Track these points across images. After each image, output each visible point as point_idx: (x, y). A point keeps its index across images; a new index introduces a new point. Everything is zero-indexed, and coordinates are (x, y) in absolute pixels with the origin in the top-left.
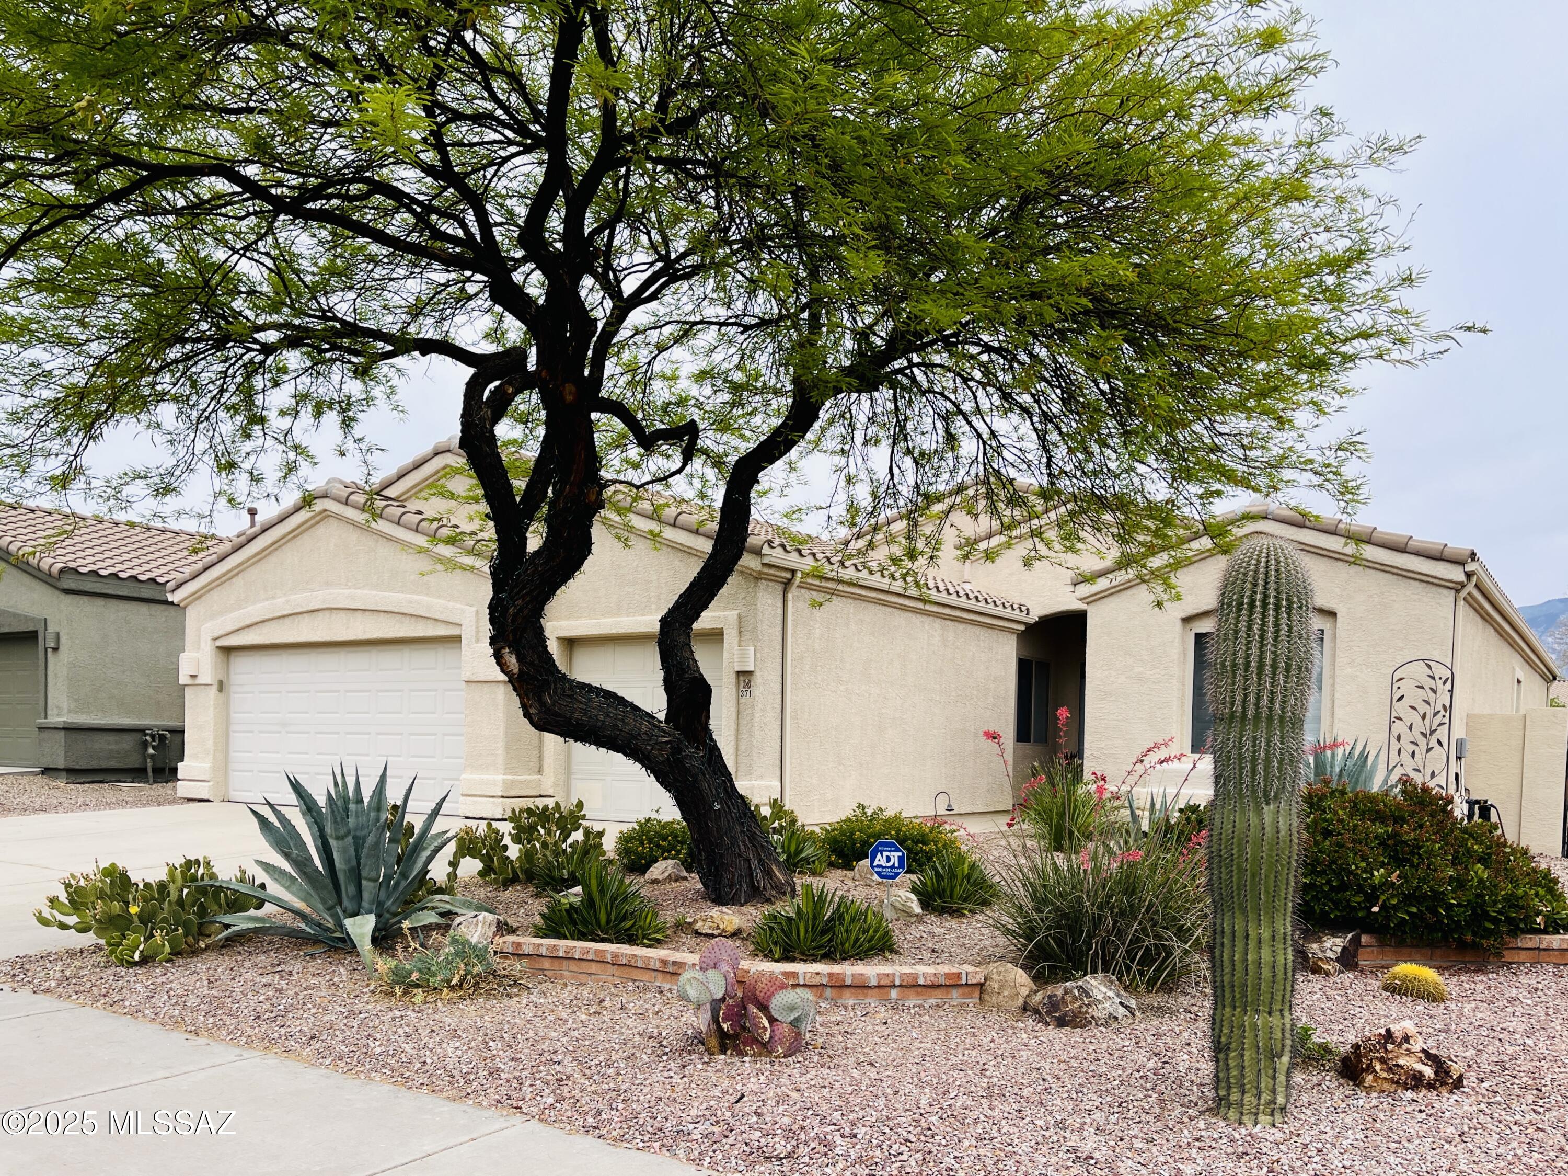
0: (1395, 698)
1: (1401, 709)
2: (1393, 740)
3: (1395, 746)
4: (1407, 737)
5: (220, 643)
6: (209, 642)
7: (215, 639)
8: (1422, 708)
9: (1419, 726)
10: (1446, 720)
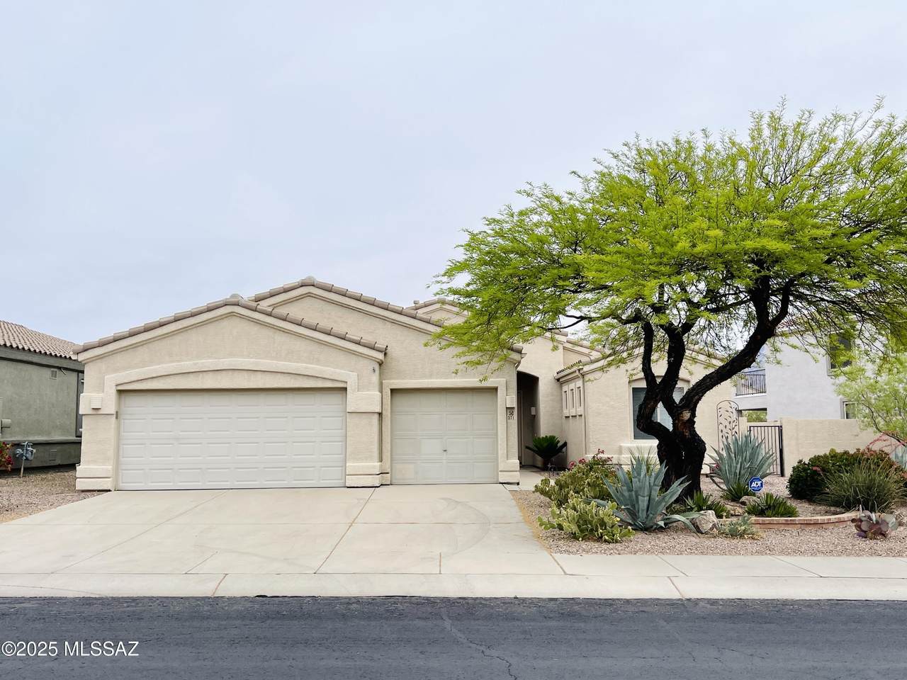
0: (719, 415)
1: (721, 419)
2: (720, 432)
3: (721, 434)
4: (724, 430)
5: (120, 388)
6: (114, 388)
7: (117, 385)
8: (729, 419)
9: (728, 427)
10: (737, 424)
